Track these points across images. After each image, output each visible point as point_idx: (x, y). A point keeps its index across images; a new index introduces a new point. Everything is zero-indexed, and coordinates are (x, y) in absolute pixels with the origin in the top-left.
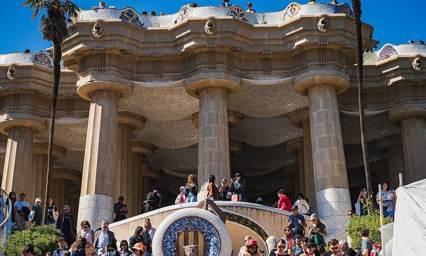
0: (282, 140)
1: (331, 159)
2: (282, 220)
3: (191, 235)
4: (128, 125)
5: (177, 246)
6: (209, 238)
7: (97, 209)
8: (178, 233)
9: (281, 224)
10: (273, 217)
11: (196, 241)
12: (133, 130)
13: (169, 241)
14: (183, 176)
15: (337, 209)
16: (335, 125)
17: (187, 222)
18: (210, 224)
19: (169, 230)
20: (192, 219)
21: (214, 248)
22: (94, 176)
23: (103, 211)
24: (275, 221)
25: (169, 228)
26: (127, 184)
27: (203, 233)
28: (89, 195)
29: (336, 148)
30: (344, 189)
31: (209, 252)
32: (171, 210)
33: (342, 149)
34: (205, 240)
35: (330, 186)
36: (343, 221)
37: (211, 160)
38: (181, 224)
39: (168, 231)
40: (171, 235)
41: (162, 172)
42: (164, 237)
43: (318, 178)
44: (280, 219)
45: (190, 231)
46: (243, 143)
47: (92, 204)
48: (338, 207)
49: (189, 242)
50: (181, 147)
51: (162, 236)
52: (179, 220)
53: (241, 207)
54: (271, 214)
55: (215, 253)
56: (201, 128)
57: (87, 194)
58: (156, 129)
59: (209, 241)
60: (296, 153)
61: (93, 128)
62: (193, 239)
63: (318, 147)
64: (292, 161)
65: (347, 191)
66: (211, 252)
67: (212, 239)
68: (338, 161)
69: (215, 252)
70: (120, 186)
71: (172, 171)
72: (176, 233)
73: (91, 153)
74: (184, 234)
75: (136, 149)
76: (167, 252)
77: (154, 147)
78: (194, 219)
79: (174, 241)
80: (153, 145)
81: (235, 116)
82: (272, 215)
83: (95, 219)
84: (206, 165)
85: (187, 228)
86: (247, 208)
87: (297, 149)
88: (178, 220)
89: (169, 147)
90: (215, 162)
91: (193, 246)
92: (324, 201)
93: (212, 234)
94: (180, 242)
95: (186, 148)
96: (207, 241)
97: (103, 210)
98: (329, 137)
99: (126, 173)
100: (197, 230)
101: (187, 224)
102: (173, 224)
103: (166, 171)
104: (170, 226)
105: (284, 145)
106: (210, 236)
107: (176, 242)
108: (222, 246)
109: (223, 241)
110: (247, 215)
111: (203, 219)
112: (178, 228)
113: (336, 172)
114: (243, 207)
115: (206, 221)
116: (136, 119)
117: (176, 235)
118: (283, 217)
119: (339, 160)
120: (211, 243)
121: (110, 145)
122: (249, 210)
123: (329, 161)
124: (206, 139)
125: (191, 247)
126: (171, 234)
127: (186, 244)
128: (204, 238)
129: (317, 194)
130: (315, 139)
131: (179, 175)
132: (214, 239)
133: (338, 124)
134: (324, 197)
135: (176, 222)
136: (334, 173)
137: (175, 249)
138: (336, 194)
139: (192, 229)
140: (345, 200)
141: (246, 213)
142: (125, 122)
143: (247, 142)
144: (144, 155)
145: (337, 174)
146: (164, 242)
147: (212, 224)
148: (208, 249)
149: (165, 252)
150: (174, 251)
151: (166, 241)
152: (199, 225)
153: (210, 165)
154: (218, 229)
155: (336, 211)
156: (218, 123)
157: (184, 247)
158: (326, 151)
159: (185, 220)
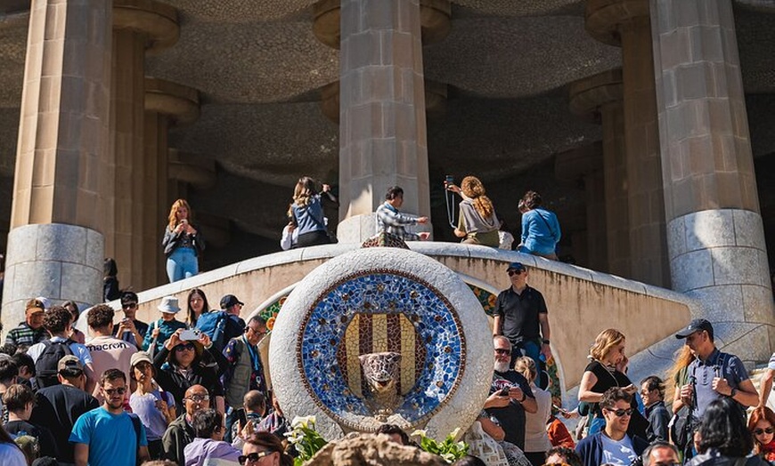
0: (557, 79)
1: (712, 127)
2: (579, 298)
3: (380, 323)
4: (135, 34)
5: (341, 355)
6: (432, 332)
7: (58, 263)
8: (344, 319)
9: (577, 306)
10: (554, 287)
11: (394, 340)
12: (146, 48)
13: (318, 341)
14: (276, 179)
15: (729, 266)
16: (722, 32)
17: (369, 287)
18: (434, 292)
19: (318, 310)
20: (384, 278)
21: (446, 361)
22: (48, 171)
23: (75, 271)
24: (560, 300)
25: (319, 302)
26: (133, 198)
27: (415, 318)
28: (35, 226)
29: (726, 98)
30: (748, 212)
31: (432, 371)
32: (271, 267)
33: (740, 102)
34: (419, 338)
35: (711, 203)
36: (746, 300)
37: (375, 130)
38: (351, 293)
39: (315, 313)
40: (323, 322)
41: (219, 167)
42: (305, 328)
43: (675, 179)
44: (574, 293)
45: (377, 313)
46: (450, 87)
47: (44, 251)
48: (732, 260)
49: (375, 343)
50: (274, 98)
51: (297, 327)
52: (347, 280)
53: (469, 258)
54: (549, 279)
55: (450, 376)
56: (347, 40)
57: (29, 223)
58: (209, 48)
59: (431, 340)
60: (597, 116)
61: (45, 39)
62: (386, 336)
63: (675, 95)
64: (581, 139)
65: (757, 216)
66: (436, 372)
67: (441, 336)
68: (730, 134)
69: (449, 371)
70: (112, 203)
71: (246, 167)
72: (338, 319)
73: (41, 109)
74: (361, 321)
75: (153, 104)
76: (312, 370)
77: (203, 99)
78: (387, 278)
79: (333, 341)
80: (199, 92)
81: (433, 8)
82: (552, 282)
83: (52, 293)
84: (362, 144)
85: (367, 305)
86: (485, 261)
87: (598, 107)
88: (343, 281)
89: (245, 99)
90: (388, 135)
91: (388, 354)
92: (691, 246)
93: (438, 320)
94: (348, 343)
95: (289, 101)
96: (424, 342)
97: (75, 267)
98: (707, 67)
99: (130, 167)
100: (397, 310)
101: (369, 292)
102: (329, 292)
103: (230, 165)
104: (321, 297)
105: (562, 93)
106: (435, 325)
107: (337, 342)
108: (469, 356)
109: (470, 340)
110: (485, 282)
111: (413, 280)
112: (342, 304)
113: (725, 164)
114: (474, 258)
115: (423, 284)
116: (157, 16)
117: (339, 323)
118: (583, 286)
119: (734, 131)
120: (438, 346)
121: (92, 85)
122: (491, 266)
123: (705, 133)
124: (361, 70)
125: (382, 357)
126: (324, 320)
127: (366, 347)
128: (417, 331)
129: (672, 225)
130: (667, 72)
131: (266, 177)
132: (446, 336)
133: (730, 29)
134: (692, 234)
135: (337, 285)
136: (718, 166)
137: (335, 363)
138: (725, 224)
139: (382, 305)
140: (750, 242)
141: (482, 276)
142: (128, 25)
143: (460, 86)
144: (172, 120)
145: (728, 169)
146: (305, 344)
147: (439, 294)
148: (430, 364)
149: (308, 371)
150: (333, 369)
151: (311, 341)
152: (403, 296)
153: (373, 142)
154: (458, 306)
155: (727, 272)
156: (395, 27)
157: (361, 358)
158: (698, 106)
159: (362, 280)
